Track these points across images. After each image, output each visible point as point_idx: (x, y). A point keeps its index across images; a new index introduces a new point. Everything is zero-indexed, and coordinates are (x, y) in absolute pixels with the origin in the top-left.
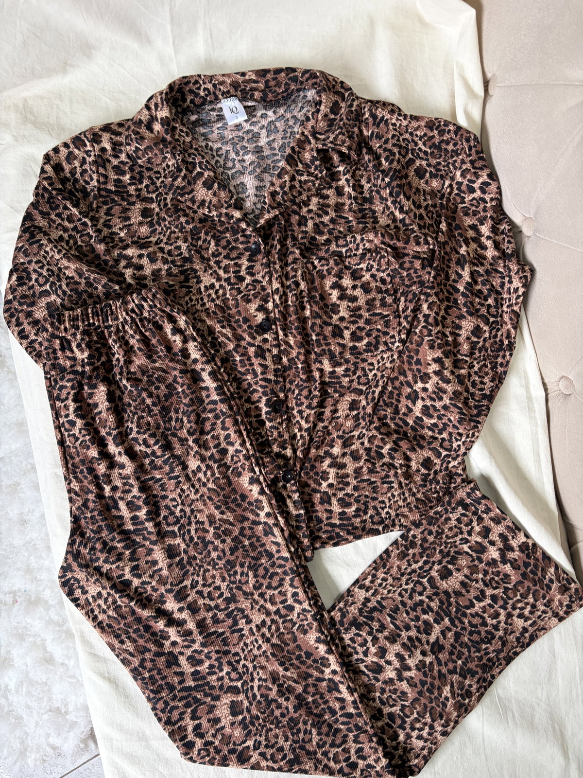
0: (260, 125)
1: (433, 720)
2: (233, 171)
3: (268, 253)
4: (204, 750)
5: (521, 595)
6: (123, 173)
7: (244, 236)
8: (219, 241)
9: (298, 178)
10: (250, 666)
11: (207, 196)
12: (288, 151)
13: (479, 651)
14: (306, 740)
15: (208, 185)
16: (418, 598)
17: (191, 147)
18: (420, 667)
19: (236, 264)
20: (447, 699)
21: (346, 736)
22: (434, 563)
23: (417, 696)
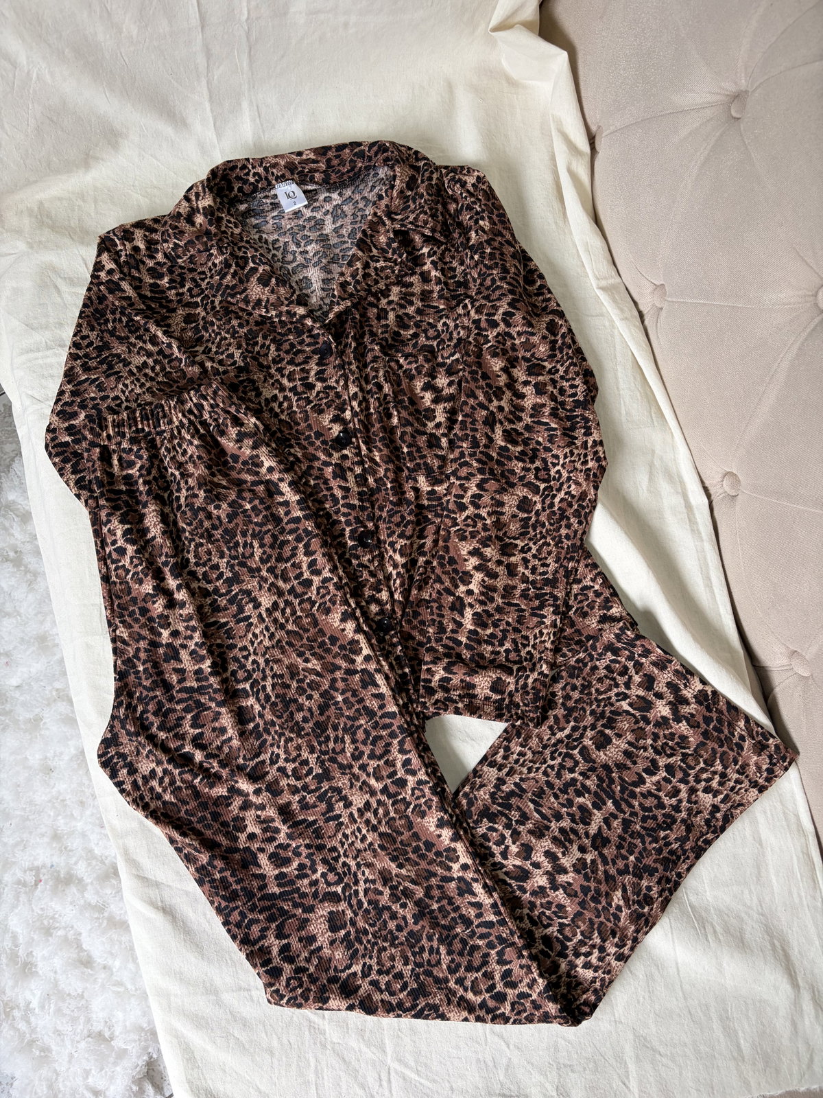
0: (324, 210)
1: (604, 940)
2: (294, 264)
3: (341, 354)
4: (294, 978)
5: (705, 762)
6: (161, 276)
7: (311, 336)
8: (281, 344)
9: (373, 264)
10: (353, 864)
11: (263, 294)
12: (359, 235)
13: (656, 840)
14: (433, 962)
15: (264, 281)
16: (568, 776)
17: (242, 239)
18: (580, 867)
19: (302, 370)
20: (619, 908)
21: (486, 956)
22: (585, 728)
23: (579, 909)
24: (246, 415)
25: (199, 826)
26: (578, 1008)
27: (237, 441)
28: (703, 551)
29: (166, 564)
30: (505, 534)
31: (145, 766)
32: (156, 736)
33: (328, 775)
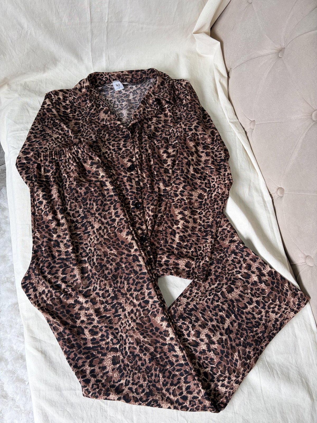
0: (130, 91)
1: (230, 374)
2: (118, 108)
3: (133, 138)
5: (272, 300)
6: (67, 109)
7: (122, 132)
8: (111, 134)
9: (147, 109)
10: (124, 335)
11: (105, 117)
12: (142, 99)
13: (252, 332)
14: (156, 381)
15: (106, 112)
16: (216, 303)
17: (99, 98)
18: (220, 341)
19: (118, 143)
20: (237, 360)
21: (180, 379)
22: (223, 284)
23: (220, 360)
24: (95, 156)
25: (60, 315)
26: (219, 405)
27: (91, 165)
29: (58, 209)
30: (193, 207)
31: (41, 289)
32: (47, 276)
33: (117, 297)
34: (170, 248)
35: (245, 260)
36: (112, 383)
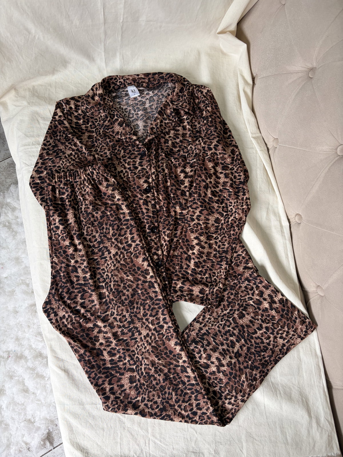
0: (146, 98)
1: (237, 394)
2: (133, 119)
3: (149, 156)
4: (115, 401)
5: (281, 327)
6: (80, 119)
7: (138, 148)
8: (126, 150)
9: (164, 121)
10: (140, 357)
12: (159, 109)
13: (260, 356)
14: (169, 398)
15: (120, 125)
16: (227, 329)
17: (113, 107)
18: (229, 364)
19: (133, 161)
20: (244, 382)
21: (190, 397)
22: (235, 310)
23: (228, 381)
24: (110, 177)
25: (81, 339)
26: (225, 419)
27: (106, 187)
28: (286, 244)
29: (75, 234)
30: (209, 231)
31: (61, 313)
32: (66, 302)
33: (133, 322)
34: (185, 273)
35: (258, 287)
36: (129, 399)
